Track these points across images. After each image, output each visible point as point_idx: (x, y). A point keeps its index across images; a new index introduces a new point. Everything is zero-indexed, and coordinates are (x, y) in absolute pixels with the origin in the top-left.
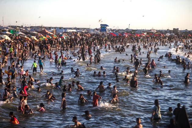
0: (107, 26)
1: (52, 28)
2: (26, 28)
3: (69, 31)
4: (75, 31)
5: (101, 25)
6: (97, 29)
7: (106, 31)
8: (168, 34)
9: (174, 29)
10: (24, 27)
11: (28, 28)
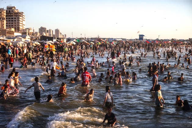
0: (143, 36)
1: (106, 39)
2: (88, 39)
3: (117, 40)
4: (121, 40)
5: (139, 35)
6: (136, 39)
7: (143, 39)
8: (186, 42)
9: (189, 39)
10: (86, 38)
11: (89, 39)
